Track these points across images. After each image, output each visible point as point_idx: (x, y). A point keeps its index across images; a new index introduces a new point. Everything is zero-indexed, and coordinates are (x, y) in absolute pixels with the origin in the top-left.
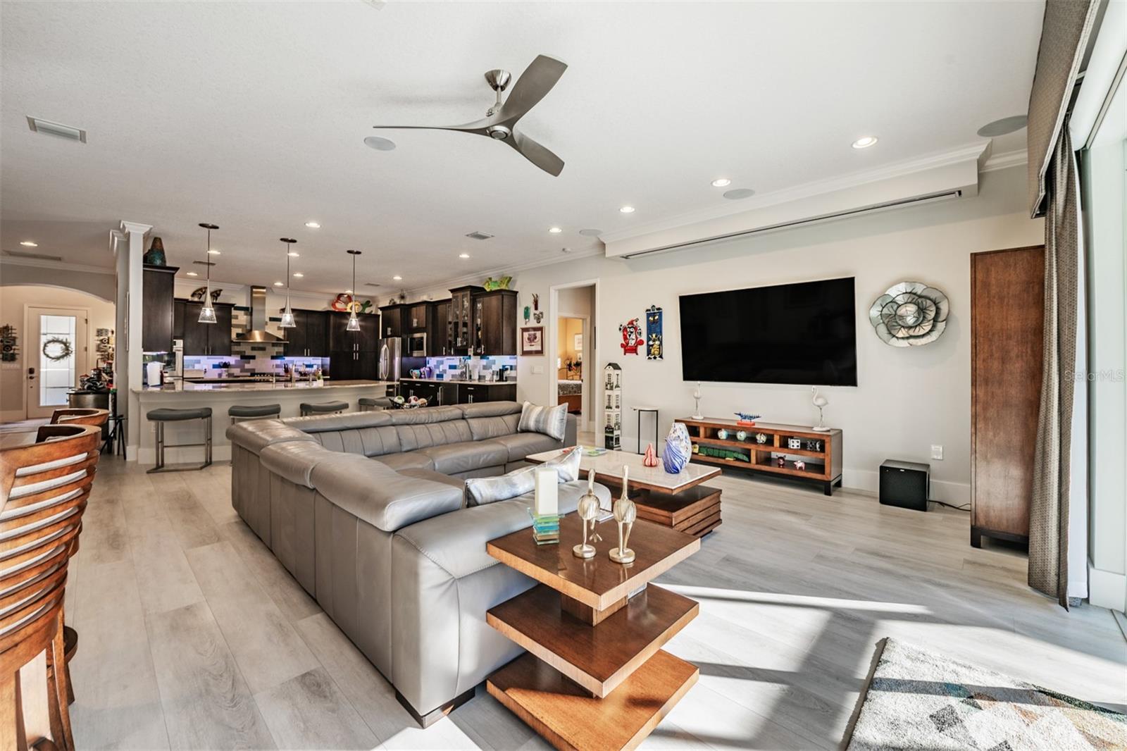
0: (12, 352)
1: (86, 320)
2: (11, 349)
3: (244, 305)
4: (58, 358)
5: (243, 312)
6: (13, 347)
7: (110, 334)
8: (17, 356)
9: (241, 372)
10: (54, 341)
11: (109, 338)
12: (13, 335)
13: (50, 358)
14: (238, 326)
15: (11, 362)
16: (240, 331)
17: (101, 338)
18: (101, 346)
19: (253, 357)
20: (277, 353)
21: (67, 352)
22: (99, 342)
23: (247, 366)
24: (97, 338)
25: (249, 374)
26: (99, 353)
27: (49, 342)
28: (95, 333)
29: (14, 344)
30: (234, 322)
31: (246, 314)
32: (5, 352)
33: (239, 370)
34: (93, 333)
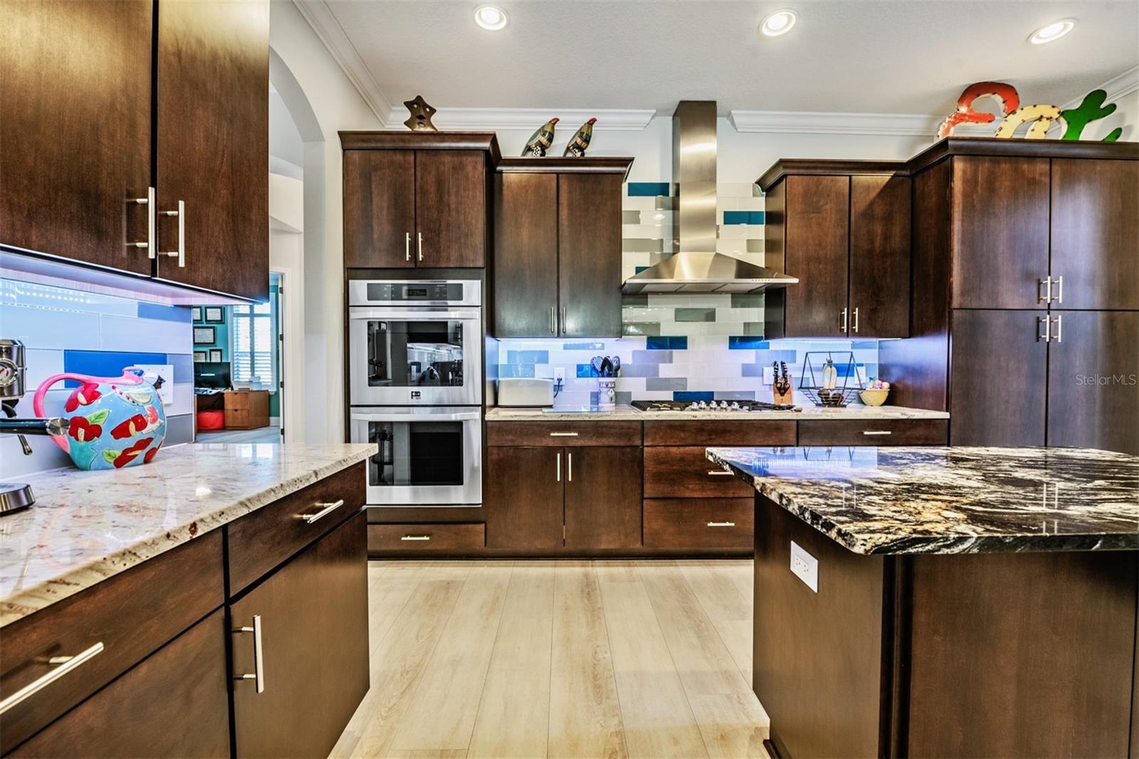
3: (657, 179)
5: (652, 200)
9: (649, 388)
14: (640, 245)
16: (644, 259)
19: (680, 343)
20: (747, 325)
23: (666, 371)
25: (669, 396)
30: (628, 231)
31: (663, 206)
33: (642, 381)
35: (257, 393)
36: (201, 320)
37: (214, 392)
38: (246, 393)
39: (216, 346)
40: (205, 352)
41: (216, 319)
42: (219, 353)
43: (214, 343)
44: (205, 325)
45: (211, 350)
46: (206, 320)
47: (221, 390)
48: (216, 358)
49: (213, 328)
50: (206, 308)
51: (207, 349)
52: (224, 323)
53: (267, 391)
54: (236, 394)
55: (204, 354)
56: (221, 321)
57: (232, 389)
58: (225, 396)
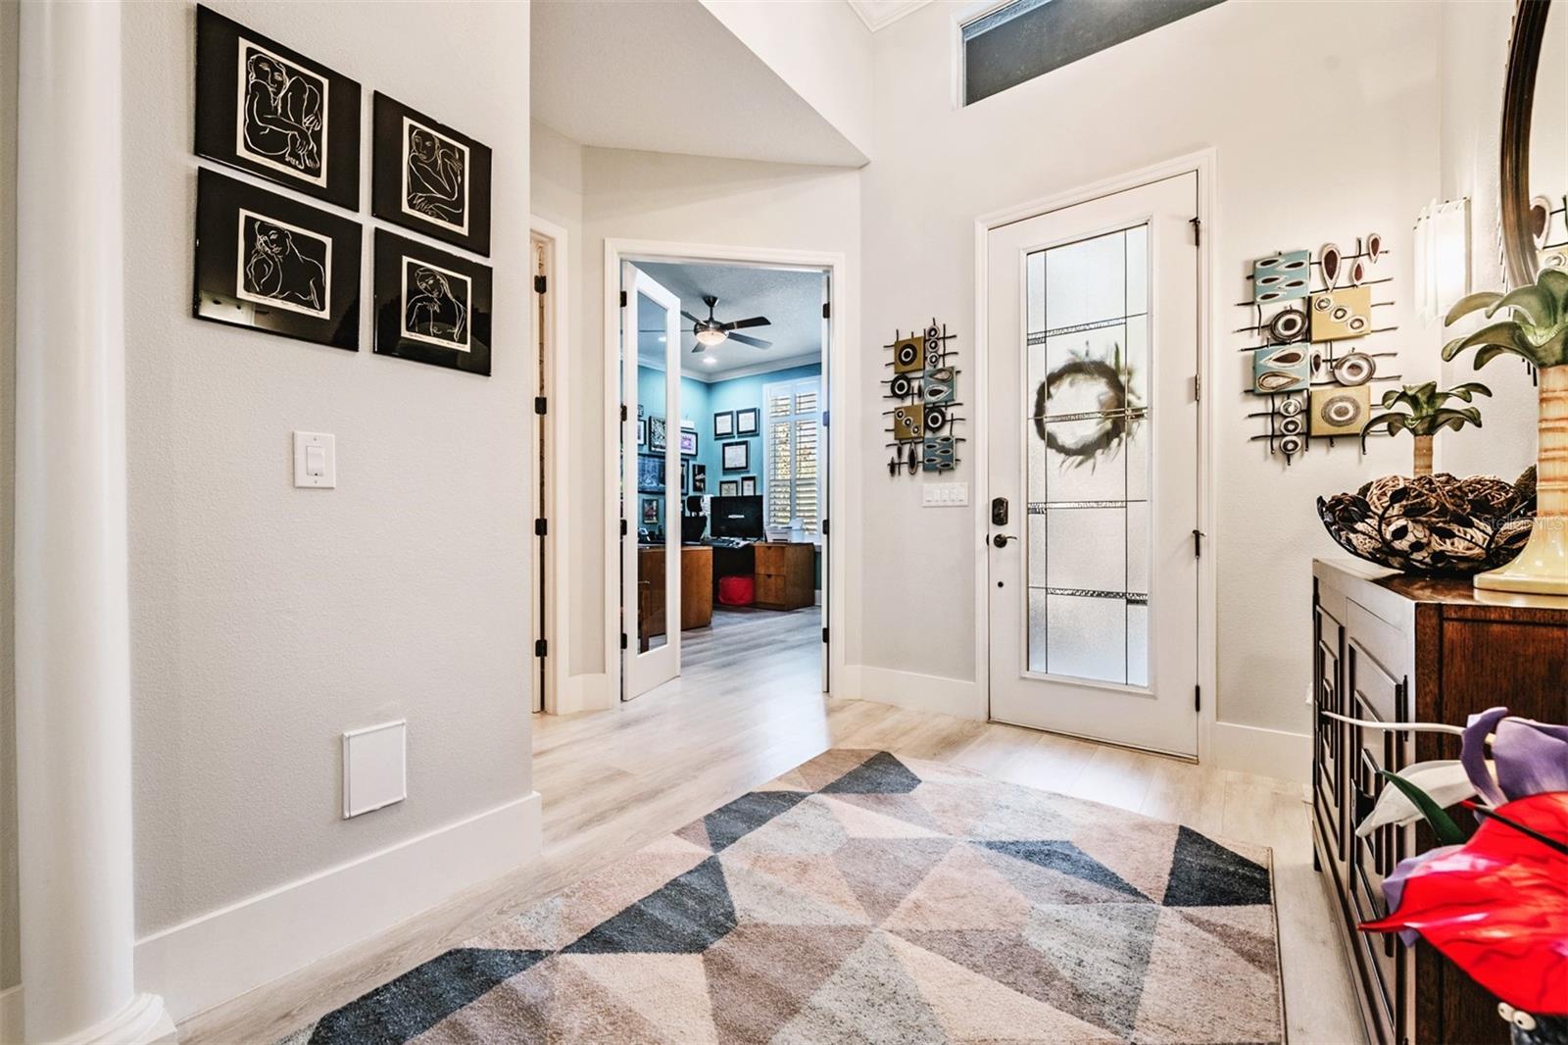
0: (945, 432)
1: (1195, 222)
2: (944, 421)
4: (1086, 451)
6: (950, 412)
7: (1314, 281)
8: (960, 451)
10: (1075, 368)
11: (1309, 301)
12: (950, 362)
13: (1062, 449)
15: (945, 474)
17: (1270, 310)
18: (1269, 362)
21: (1119, 420)
22: (1256, 340)
24: (1247, 317)
26: (1261, 405)
27: (1053, 379)
28: (1239, 289)
29: (950, 401)
32: (929, 435)
34: (1227, 284)
35: (798, 548)
36: (732, 433)
37: (743, 543)
38: (782, 546)
39: (748, 472)
40: (736, 482)
41: (749, 429)
42: (751, 483)
43: (746, 467)
44: (736, 440)
45: (744, 479)
46: (739, 433)
47: (751, 541)
48: (748, 491)
49: (745, 443)
50: (738, 412)
51: (737, 477)
52: (758, 435)
53: (812, 544)
54: (769, 548)
55: (734, 485)
56: (755, 433)
57: (766, 541)
58: (756, 549)
